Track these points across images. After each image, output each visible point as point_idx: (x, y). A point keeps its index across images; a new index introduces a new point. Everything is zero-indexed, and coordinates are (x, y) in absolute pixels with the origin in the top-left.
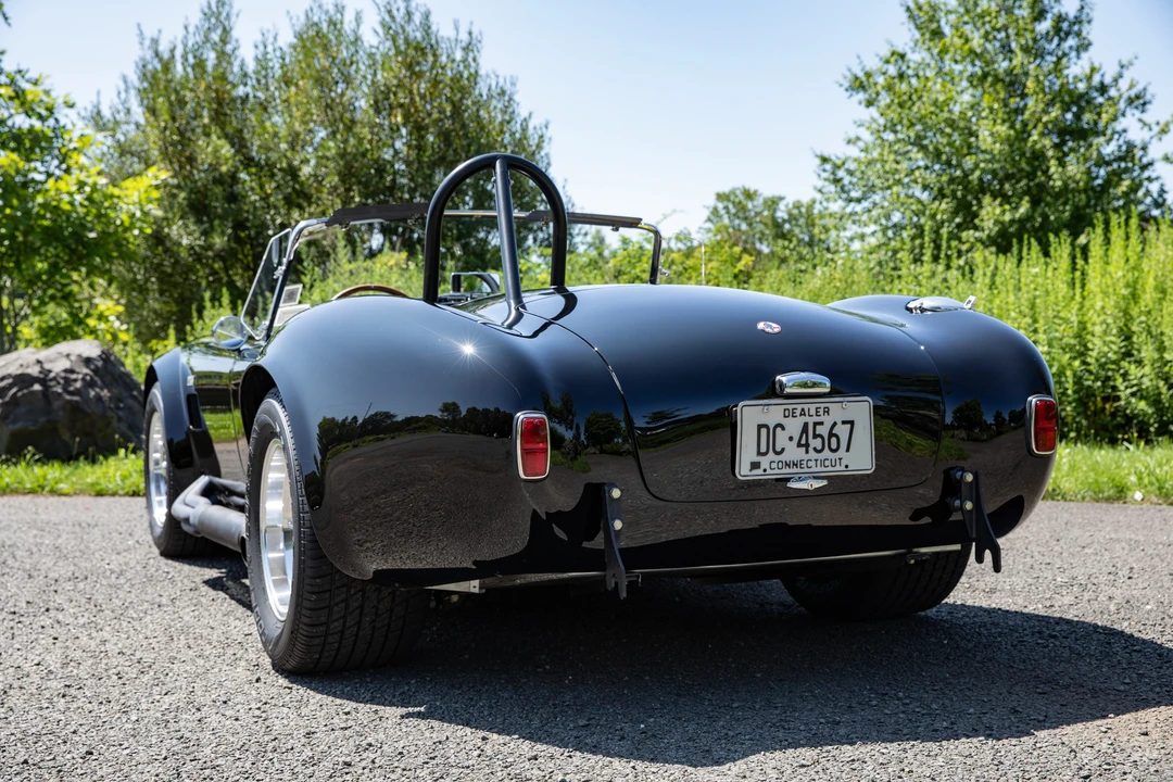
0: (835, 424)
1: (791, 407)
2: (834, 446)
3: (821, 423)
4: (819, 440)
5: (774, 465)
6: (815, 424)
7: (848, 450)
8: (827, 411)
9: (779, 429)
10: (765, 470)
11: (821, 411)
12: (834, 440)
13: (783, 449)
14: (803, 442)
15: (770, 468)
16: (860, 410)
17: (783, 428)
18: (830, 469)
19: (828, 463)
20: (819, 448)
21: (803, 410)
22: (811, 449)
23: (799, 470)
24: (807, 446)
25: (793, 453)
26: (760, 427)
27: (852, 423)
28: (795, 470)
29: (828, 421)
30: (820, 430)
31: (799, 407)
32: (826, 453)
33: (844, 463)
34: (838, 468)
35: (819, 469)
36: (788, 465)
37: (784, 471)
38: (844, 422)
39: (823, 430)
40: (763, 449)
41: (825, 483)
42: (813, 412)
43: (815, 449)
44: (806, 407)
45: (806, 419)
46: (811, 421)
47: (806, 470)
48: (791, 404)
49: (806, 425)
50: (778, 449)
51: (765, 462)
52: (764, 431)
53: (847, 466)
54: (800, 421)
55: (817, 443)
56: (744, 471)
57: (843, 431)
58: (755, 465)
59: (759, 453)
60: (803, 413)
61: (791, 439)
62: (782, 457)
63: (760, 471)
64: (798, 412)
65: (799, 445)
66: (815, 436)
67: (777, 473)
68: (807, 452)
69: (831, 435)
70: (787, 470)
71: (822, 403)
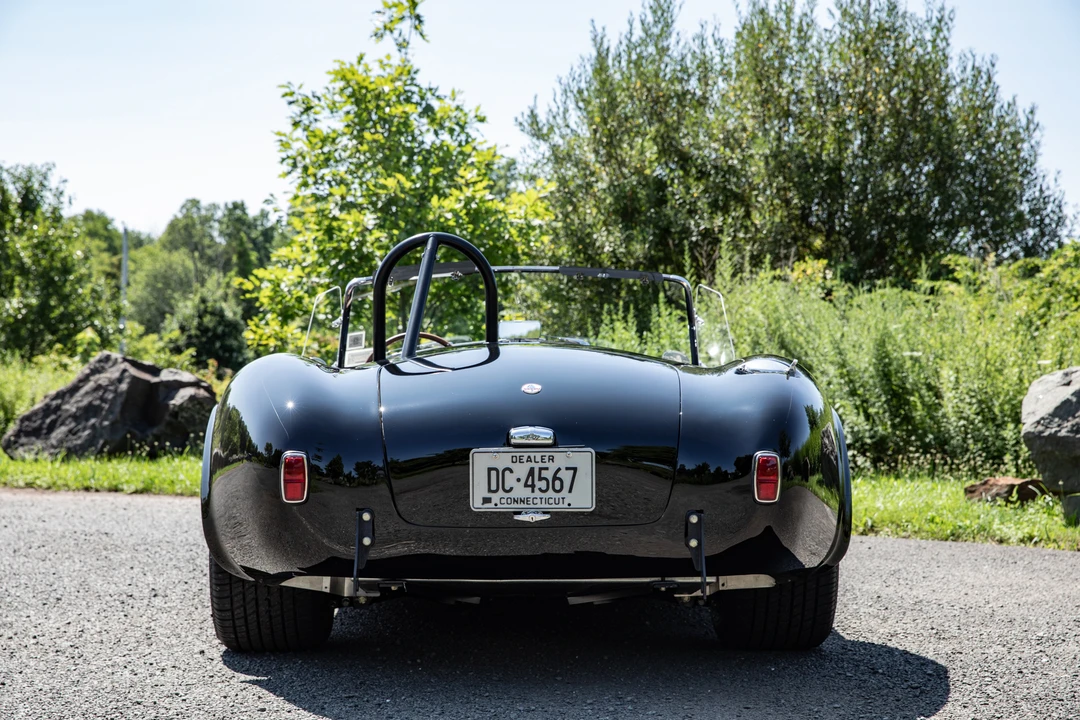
0: (559, 469)
1: (518, 455)
2: (558, 487)
3: (547, 469)
4: (544, 482)
5: (503, 501)
6: (541, 469)
7: (570, 491)
8: (552, 459)
9: (507, 473)
10: (496, 505)
11: (546, 459)
12: (557, 483)
13: (511, 489)
14: (530, 483)
15: (499, 503)
16: (583, 459)
17: (511, 471)
18: (554, 506)
19: (551, 501)
20: (544, 488)
21: (529, 457)
22: (536, 489)
23: (526, 506)
24: (533, 486)
25: (521, 492)
26: (490, 470)
27: (575, 470)
28: (522, 505)
29: (553, 467)
30: (544, 474)
31: (526, 455)
32: (551, 493)
33: (566, 502)
34: (561, 505)
35: (543, 506)
36: (515, 501)
37: (512, 506)
38: (567, 469)
39: (548, 474)
40: (494, 487)
41: (547, 517)
42: (538, 459)
43: (540, 489)
44: (532, 455)
45: (533, 464)
46: (537, 467)
47: (532, 506)
48: (518, 452)
49: (532, 470)
50: (507, 488)
51: (495, 498)
52: (493, 473)
53: (569, 505)
54: (528, 466)
55: (543, 485)
56: (476, 504)
57: (566, 476)
58: (487, 500)
59: (490, 491)
60: (529, 459)
61: (519, 480)
62: (511, 495)
63: (492, 505)
64: (525, 459)
65: (526, 485)
66: (540, 479)
67: (507, 507)
68: (533, 491)
69: (555, 478)
70: (516, 505)
71: (547, 453)
